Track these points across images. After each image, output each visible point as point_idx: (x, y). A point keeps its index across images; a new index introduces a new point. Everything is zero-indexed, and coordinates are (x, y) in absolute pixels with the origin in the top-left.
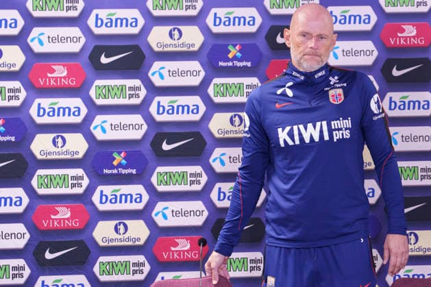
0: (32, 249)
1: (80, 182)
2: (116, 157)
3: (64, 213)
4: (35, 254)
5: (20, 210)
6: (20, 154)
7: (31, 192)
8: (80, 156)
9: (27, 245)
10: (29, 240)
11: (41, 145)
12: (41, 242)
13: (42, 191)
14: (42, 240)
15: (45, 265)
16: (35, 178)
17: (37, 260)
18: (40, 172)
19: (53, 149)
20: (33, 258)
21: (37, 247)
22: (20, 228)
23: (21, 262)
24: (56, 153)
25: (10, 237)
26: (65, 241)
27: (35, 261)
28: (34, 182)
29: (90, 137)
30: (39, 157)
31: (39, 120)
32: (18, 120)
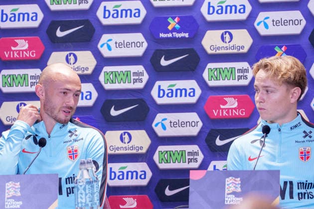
0: (204, 136)
1: (245, 74)
2: (277, 51)
3: (232, 103)
4: (207, 141)
5: (193, 100)
6: (193, 49)
7: (203, 84)
8: (245, 50)
9: (200, 132)
10: (202, 128)
11: (211, 41)
12: (212, 130)
13: (212, 83)
14: (213, 128)
15: (216, 151)
16: (206, 71)
17: (209, 146)
18: (211, 66)
19: (222, 44)
20: (206, 144)
21: (209, 134)
22: (193, 117)
23: (195, 148)
24: (224, 48)
25: (185, 125)
26: (233, 129)
27: (207, 147)
28: (206, 75)
29: (254, 33)
30: (209, 52)
31: (209, 18)
32: (191, 17)
